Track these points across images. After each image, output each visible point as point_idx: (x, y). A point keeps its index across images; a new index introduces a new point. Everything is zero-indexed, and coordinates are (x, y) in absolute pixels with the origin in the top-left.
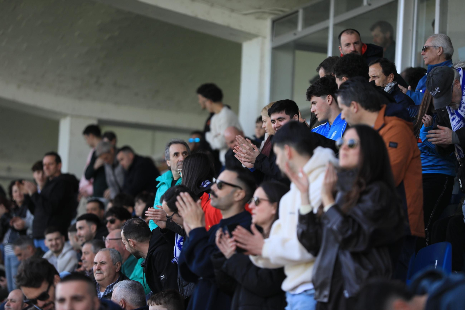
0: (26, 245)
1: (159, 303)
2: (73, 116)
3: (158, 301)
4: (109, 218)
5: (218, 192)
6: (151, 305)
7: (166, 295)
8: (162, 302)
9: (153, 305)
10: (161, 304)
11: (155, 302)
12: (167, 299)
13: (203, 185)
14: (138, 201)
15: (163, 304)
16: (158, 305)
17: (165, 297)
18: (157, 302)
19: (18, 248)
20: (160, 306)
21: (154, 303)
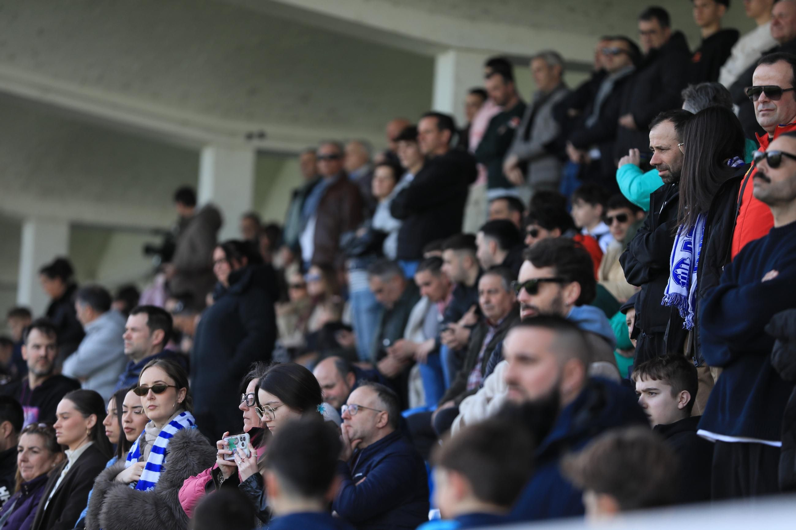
0: (390, 274)
1: (656, 377)
2: (459, 49)
3: (655, 371)
4: (530, 228)
5: (772, 173)
6: (642, 380)
7: (668, 362)
8: (662, 375)
9: (647, 379)
10: (660, 378)
11: (650, 375)
12: (670, 368)
13: (731, 164)
14: (577, 202)
15: (665, 378)
16: (654, 379)
17: (666, 366)
18: (653, 375)
19: (377, 279)
20: (658, 381)
21: (648, 377)
